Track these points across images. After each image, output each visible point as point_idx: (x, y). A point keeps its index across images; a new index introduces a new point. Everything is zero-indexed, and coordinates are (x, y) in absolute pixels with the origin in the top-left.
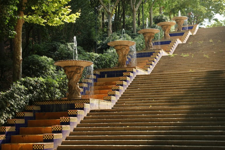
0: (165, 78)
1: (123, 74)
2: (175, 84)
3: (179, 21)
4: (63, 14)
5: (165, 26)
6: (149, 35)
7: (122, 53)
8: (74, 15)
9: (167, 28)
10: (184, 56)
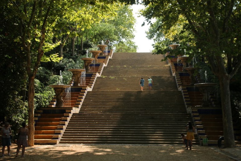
0: (105, 94)
1: (81, 91)
2: (112, 98)
3: (102, 47)
4: (52, 57)
5: (95, 53)
6: (88, 62)
7: (77, 76)
8: (59, 58)
9: (96, 54)
10: (112, 78)
